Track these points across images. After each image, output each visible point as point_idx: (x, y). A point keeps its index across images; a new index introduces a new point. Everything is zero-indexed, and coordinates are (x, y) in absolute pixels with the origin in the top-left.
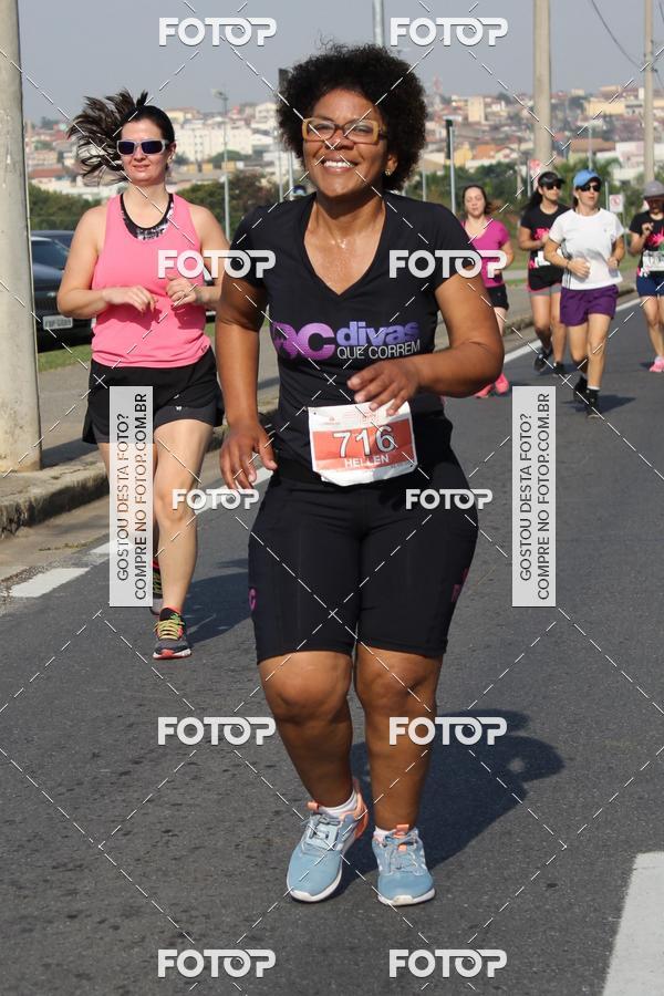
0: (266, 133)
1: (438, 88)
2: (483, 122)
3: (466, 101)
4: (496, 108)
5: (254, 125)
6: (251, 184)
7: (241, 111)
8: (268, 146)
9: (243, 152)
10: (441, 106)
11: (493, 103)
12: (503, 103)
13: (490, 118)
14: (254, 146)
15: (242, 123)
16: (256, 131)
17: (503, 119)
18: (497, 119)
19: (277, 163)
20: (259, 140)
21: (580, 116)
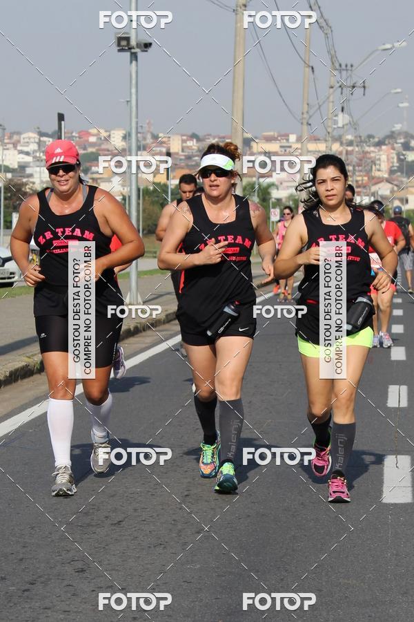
0: (27, 154)
1: (149, 128)
2: (181, 153)
3: (169, 137)
4: (189, 143)
5: (19, 148)
6: (19, 190)
7: (10, 138)
8: (29, 163)
9: (11, 167)
10: (151, 140)
11: (187, 140)
12: (195, 140)
13: (185, 150)
14: (19, 162)
15: (11, 146)
16: (21, 152)
17: (194, 151)
18: (190, 151)
19: (35, 176)
20: (23, 158)
21: (248, 152)
